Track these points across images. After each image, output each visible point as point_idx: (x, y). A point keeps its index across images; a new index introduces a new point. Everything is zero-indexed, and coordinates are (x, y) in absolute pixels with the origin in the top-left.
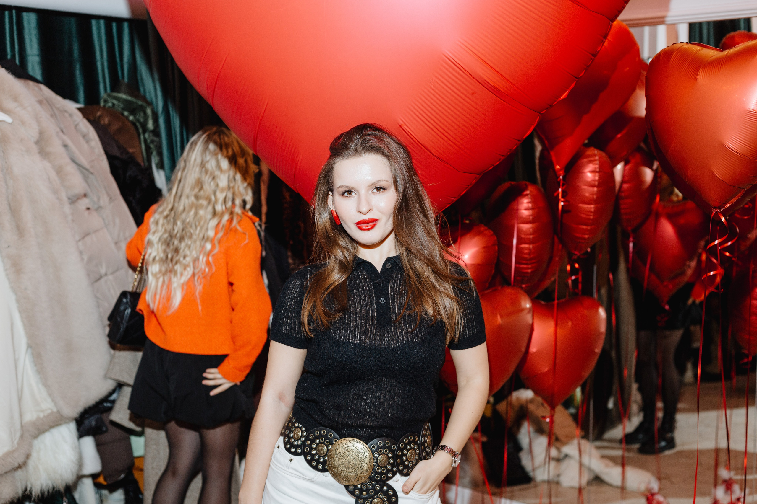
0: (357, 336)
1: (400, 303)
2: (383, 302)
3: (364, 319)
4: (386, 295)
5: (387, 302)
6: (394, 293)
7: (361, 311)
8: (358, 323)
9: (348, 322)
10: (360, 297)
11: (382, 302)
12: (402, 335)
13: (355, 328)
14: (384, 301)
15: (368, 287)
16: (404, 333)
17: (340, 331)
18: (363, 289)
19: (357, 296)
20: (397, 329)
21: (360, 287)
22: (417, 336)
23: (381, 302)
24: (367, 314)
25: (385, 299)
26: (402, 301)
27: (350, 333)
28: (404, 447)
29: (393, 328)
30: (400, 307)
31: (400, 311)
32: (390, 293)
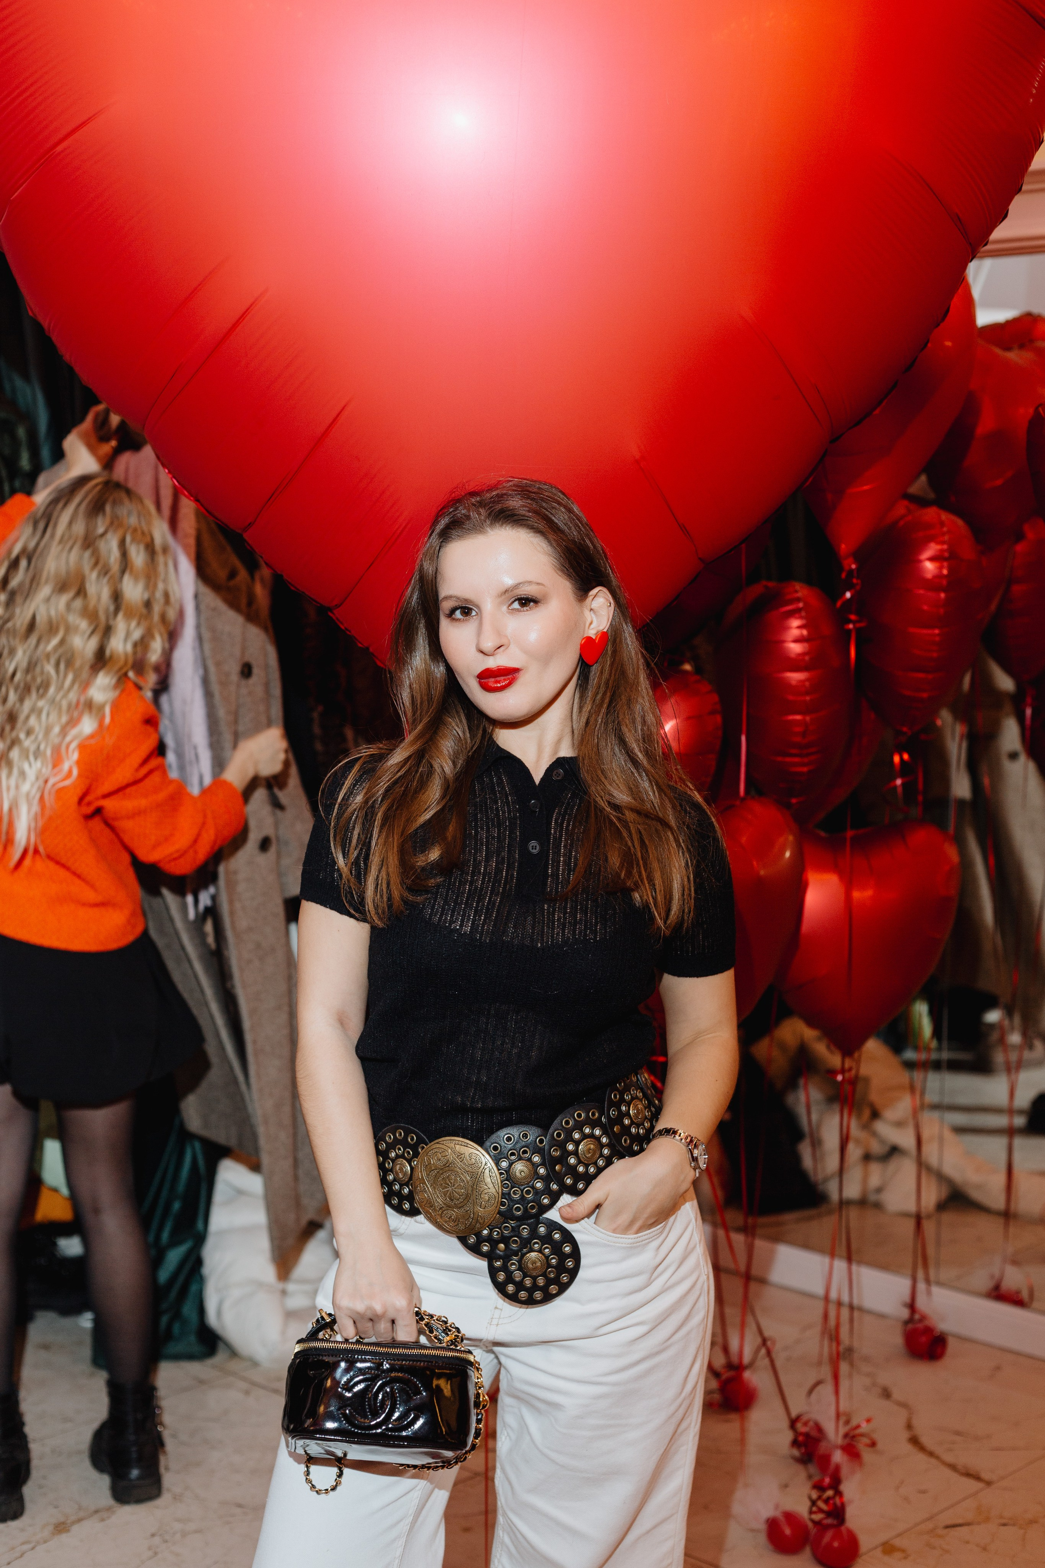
0: (469, 916)
1: (570, 859)
2: (536, 849)
3: (489, 881)
4: (543, 838)
6: (561, 836)
7: (487, 860)
8: (476, 887)
9: (455, 882)
10: (488, 831)
11: (533, 849)
12: (564, 923)
13: (468, 899)
14: (538, 848)
15: (509, 813)
16: (569, 922)
17: (435, 901)
18: (497, 815)
19: (482, 829)
20: (554, 910)
21: (491, 808)
22: (595, 933)
23: (530, 849)
24: (498, 871)
25: (541, 846)
26: (576, 855)
27: (455, 907)
28: (566, 1137)
29: (546, 908)
30: (569, 865)
31: (569, 874)
32: (553, 832)
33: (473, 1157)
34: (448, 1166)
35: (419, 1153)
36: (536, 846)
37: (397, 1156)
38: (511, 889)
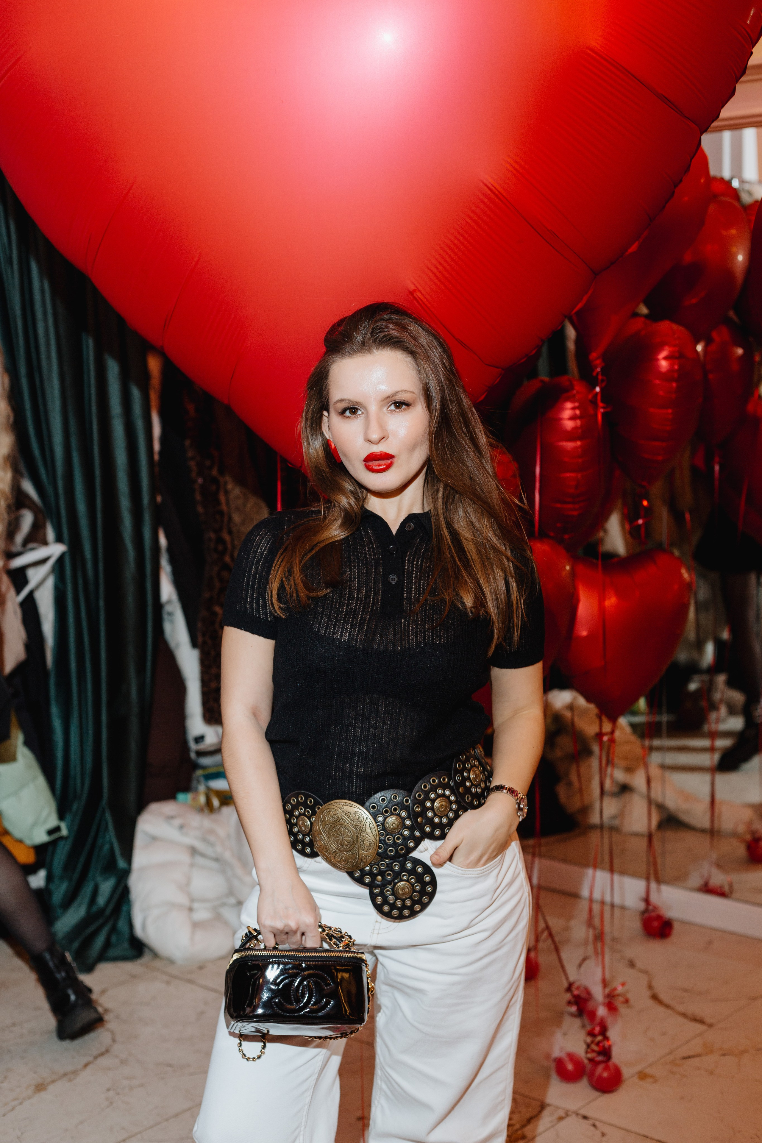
0: (347, 628)
1: (420, 586)
2: (394, 580)
3: (361, 603)
4: (400, 572)
5: (400, 582)
6: (412, 570)
7: (359, 590)
8: (351, 608)
9: (336, 605)
10: (359, 568)
11: (392, 580)
12: (417, 633)
13: (345, 616)
14: (396, 579)
15: (374, 555)
16: (420, 631)
17: (322, 618)
18: (365, 557)
19: (355, 567)
20: (409, 624)
21: (361, 553)
22: (440, 637)
23: (390, 580)
24: (367, 597)
25: (398, 578)
26: (424, 584)
27: (336, 622)
28: (425, 797)
29: (403, 622)
30: (419, 591)
31: (419, 597)
32: (406, 568)
33: (357, 814)
34: (338, 822)
35: (316, 812)
36: (394, 578)
37: (300, 815)
38: (377, 609)
